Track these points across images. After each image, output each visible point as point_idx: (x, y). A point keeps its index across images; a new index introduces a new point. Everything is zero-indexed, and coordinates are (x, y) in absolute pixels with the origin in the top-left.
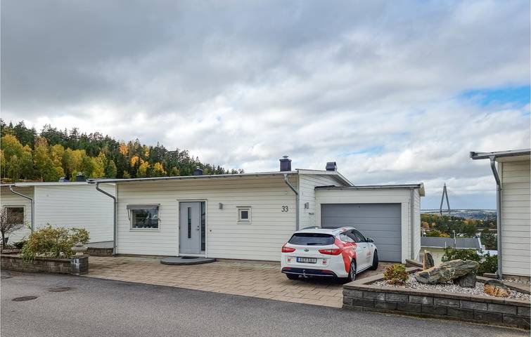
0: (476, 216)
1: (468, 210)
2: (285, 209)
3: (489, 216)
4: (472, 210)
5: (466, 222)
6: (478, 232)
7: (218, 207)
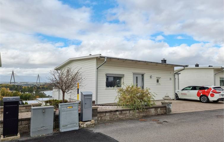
0: (25, 85)
1: (22, 82)
2: (171, 79)
3: (30, 85)
4: (23, 82)
5: (23, 87)
6: (34, 91)
7: (150, 77)
